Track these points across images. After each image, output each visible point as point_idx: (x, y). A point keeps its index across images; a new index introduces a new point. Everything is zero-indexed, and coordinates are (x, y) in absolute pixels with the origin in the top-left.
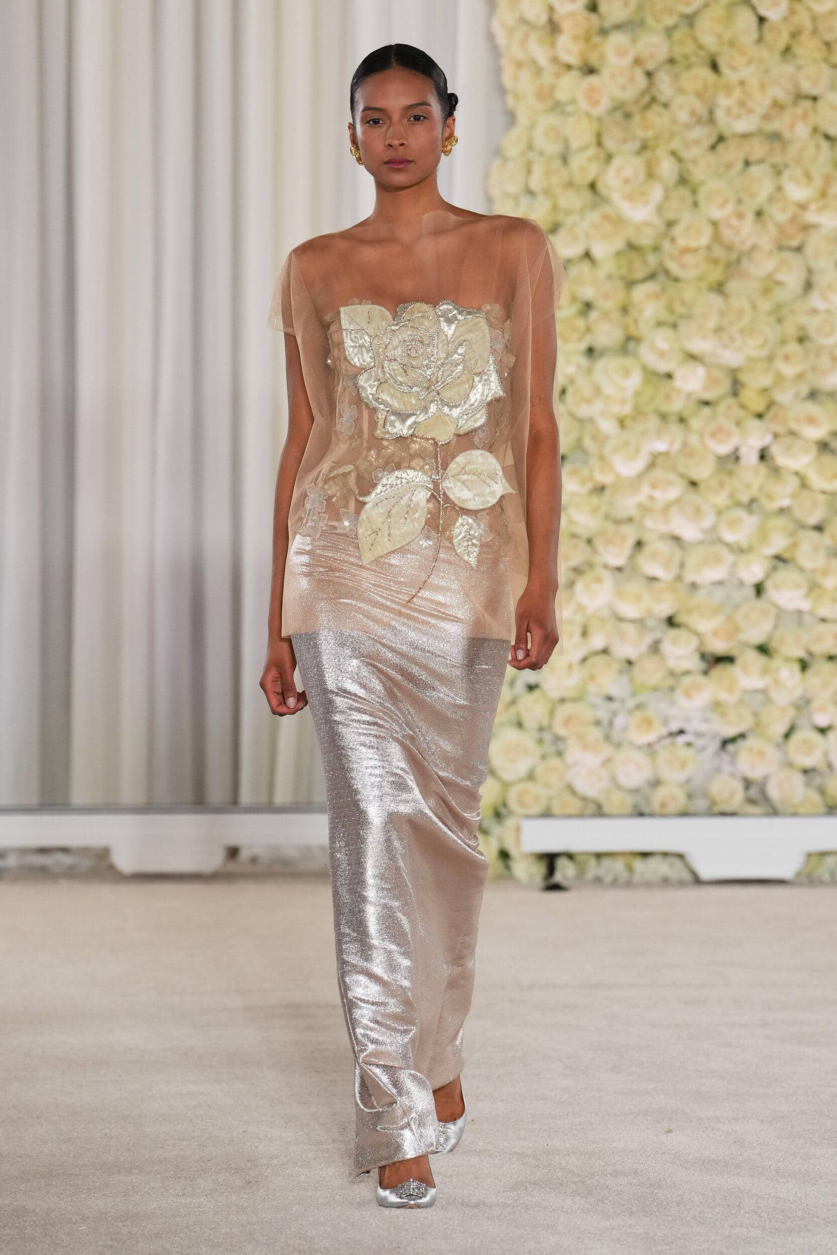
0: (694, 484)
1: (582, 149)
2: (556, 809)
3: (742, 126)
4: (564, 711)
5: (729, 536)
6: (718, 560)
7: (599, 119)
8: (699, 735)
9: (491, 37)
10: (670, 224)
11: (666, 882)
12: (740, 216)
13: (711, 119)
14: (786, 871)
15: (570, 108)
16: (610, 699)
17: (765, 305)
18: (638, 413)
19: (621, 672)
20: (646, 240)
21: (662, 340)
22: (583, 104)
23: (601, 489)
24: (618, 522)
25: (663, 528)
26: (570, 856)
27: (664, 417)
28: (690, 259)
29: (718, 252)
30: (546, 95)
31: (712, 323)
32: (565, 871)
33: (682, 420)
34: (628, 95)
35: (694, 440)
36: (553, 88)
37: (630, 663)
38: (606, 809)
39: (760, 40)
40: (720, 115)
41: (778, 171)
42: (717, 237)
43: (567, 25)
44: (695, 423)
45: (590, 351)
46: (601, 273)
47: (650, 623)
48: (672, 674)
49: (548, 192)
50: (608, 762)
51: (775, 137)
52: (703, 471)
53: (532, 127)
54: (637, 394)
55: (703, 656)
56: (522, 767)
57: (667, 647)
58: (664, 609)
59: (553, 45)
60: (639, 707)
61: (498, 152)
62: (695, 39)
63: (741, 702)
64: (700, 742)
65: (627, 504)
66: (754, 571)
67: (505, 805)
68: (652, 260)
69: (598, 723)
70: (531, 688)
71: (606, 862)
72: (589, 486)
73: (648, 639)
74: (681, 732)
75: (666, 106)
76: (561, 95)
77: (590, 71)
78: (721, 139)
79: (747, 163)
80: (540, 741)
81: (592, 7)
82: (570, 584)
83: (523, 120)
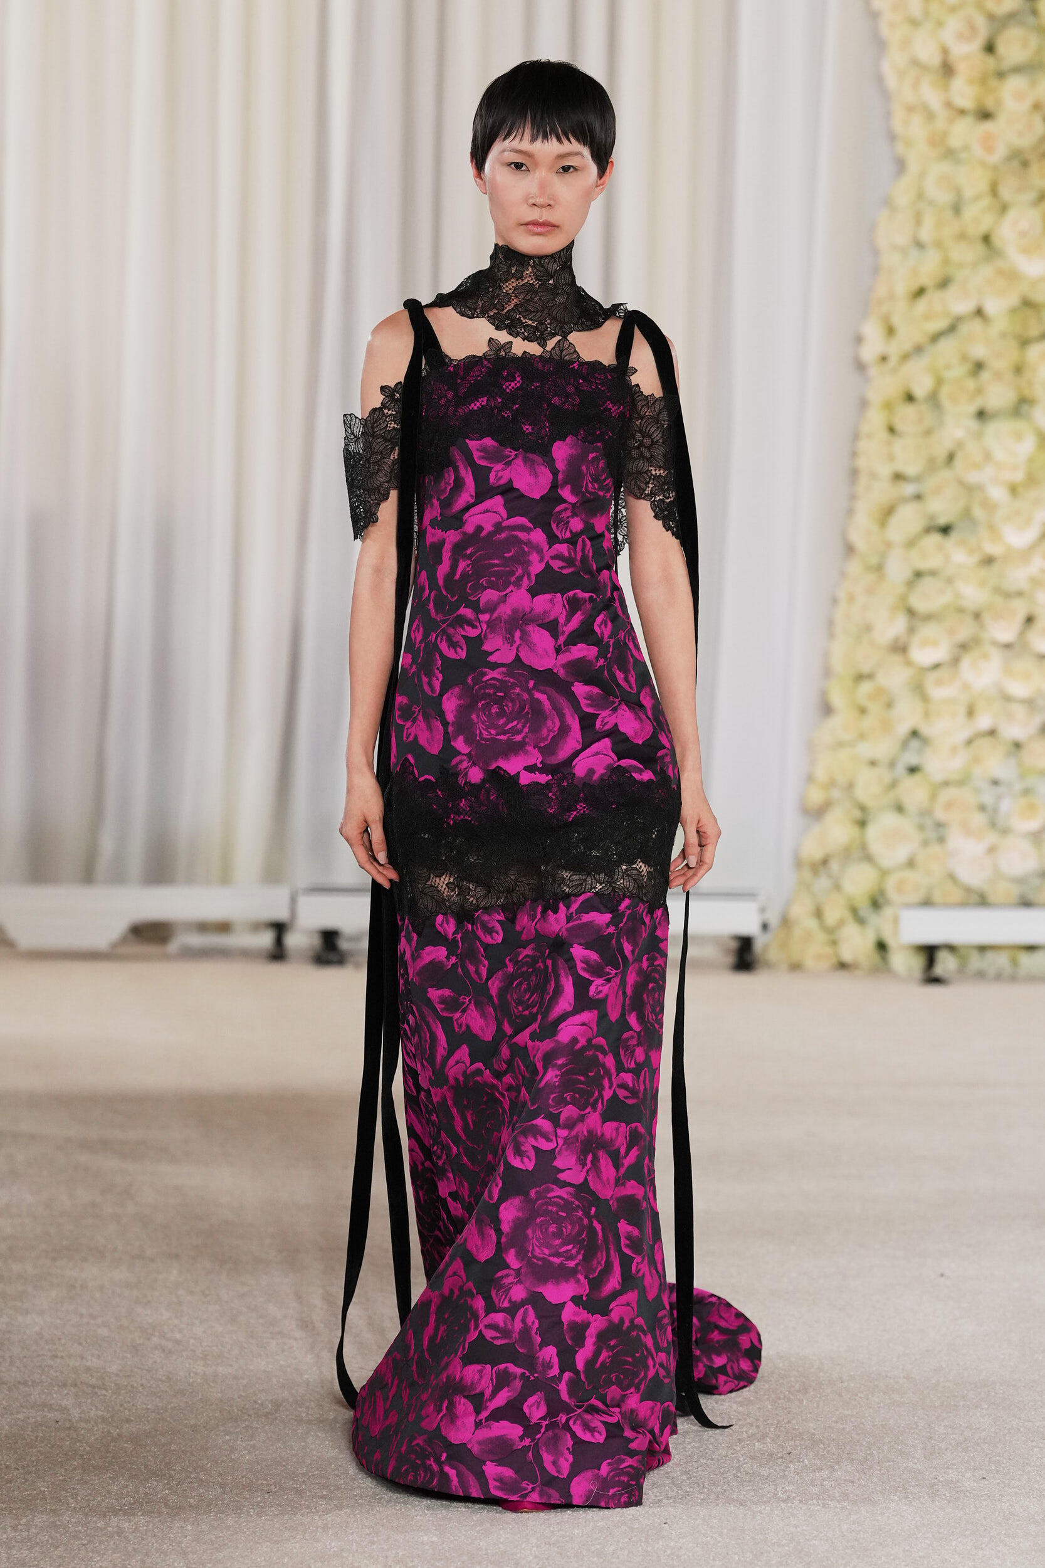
1: (977, 198)
2: (937, 897)
4: (946, 795)
7: (995, 168)
9: (880, 79)
15: (963, 156)
16: (995, 783)
18: (1031, 480)
19: (1009, 755)
22: (978, 151)
23: (989, 561)
24: (1008, 595)
26: (951, 948)
30: (938, 141)
32: (946, 964)
34: (1026, 142)
36: (945, 135)
37: (1017, 745)
38: (992, 898)
43: (962, 68)
45: (981, 415)
46: (995, 330)
49: (939, 244)
50: (992, 850)
53: (922, 174)
54: (1031, 460)
56: (901, 854)
59: (946, 88)
61: (887, 202)
65: (1018, 576)
67: (882, 892)
69: (982, 808)
70: (913, 770)
71: (990, 955)
72: (975, 558)
73: (1037, 721)
76: (955, 142)
77: (985, 115)
80: (921, 828)
81: (990, 48)
82: (955, 661)
83: (913, 167)
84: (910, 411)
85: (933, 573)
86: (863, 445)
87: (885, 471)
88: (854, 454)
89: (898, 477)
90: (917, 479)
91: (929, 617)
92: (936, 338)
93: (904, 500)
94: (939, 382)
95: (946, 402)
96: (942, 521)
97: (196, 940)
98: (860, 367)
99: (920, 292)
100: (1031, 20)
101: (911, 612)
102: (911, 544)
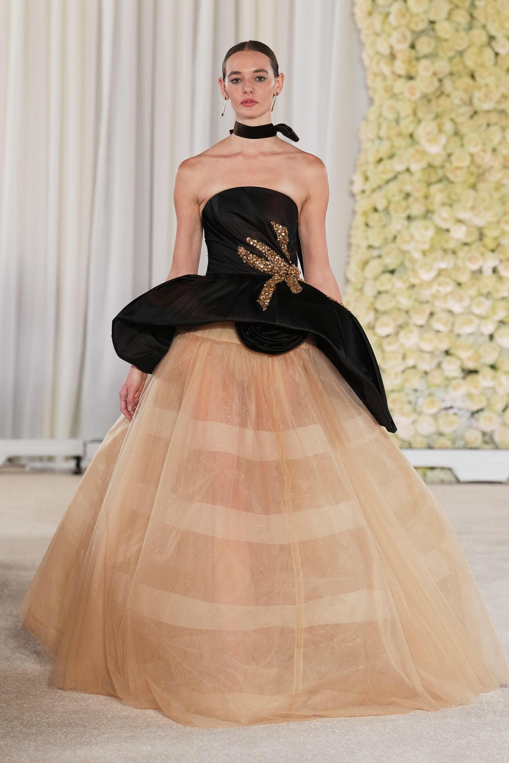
0: (459, 284)
1: (407, 117)
3: (486, 106)
5: (477, 311)
6: (470, 322)
7: (415, 103)
8: (460, 409)
9: (361, 60)
10: (449, 155)
11: (443, 482)
12: (484, 151)
13: (470, 103)
14: (502, 477)
15: (400, 97)
16: (416, 391)
17: (496, 196)
18: (432, 249)
19: (422, 377)
20: (437, 162)
21: (445, 212)
22: (407, 95)
23: (413, 286)
24: (422, 303)
25: (444, 306)
27: (445, 251)
28: (459, 172)
29: (474, 169)
30: (388, 90)
31: (470, 204)
33: (454, 252)
34: (430, 90)
35: (460, 263)
36: (392, 87)
37: (426, 373)
38: (414, 445)
39: (496, 64)
40: (476, 101)
41: (503, 129)
42: (473, 161)
43: (400, 56)
44: (461, 254)
45: (409, 218)
46: (415, 178)
47: (437, 353)
48: (447, 379)
49: (389, 138)
50: (414, 422)
51: (502, 112)
52: (464, 278)
53: (381, 105)
54: (432, 240)
55: (463, 370)
57: (445, 365)
58: (444, 346)
59: (392, 65)
60: (430, 395)
61: (365, 118)
62: (463, 63)
63: (481, 394)
64: (460, 413)
65: (426, 294)
66: (489, 328)
68: (440, 173)
69: (410, 403)
72: (407, 285)
73: (435, 361)
74: (451, 408)
75: (448, 96)
76: (396, 90)
77: (411, 78)
78: (476, 113)
79: (488, 125)
81: (413, 46)
82: (397, 333)
83: (377, 102)
84: (376, 216)
85: (386, 292)
86: (353, 232)
87: (364, 244)
88: (349, 236)
89: (370, 247)
90: (379, 248)
91: (384, 313)
92: (387, 182)
93: (373, 258)
94: (389, 202)
95: (392, 212)
96: (391, 268)
97: (38, 465)
98: (353, 195)
99: (380, 161)
100: (431, 33)
101: (376, 311)
102: (376, 278)
